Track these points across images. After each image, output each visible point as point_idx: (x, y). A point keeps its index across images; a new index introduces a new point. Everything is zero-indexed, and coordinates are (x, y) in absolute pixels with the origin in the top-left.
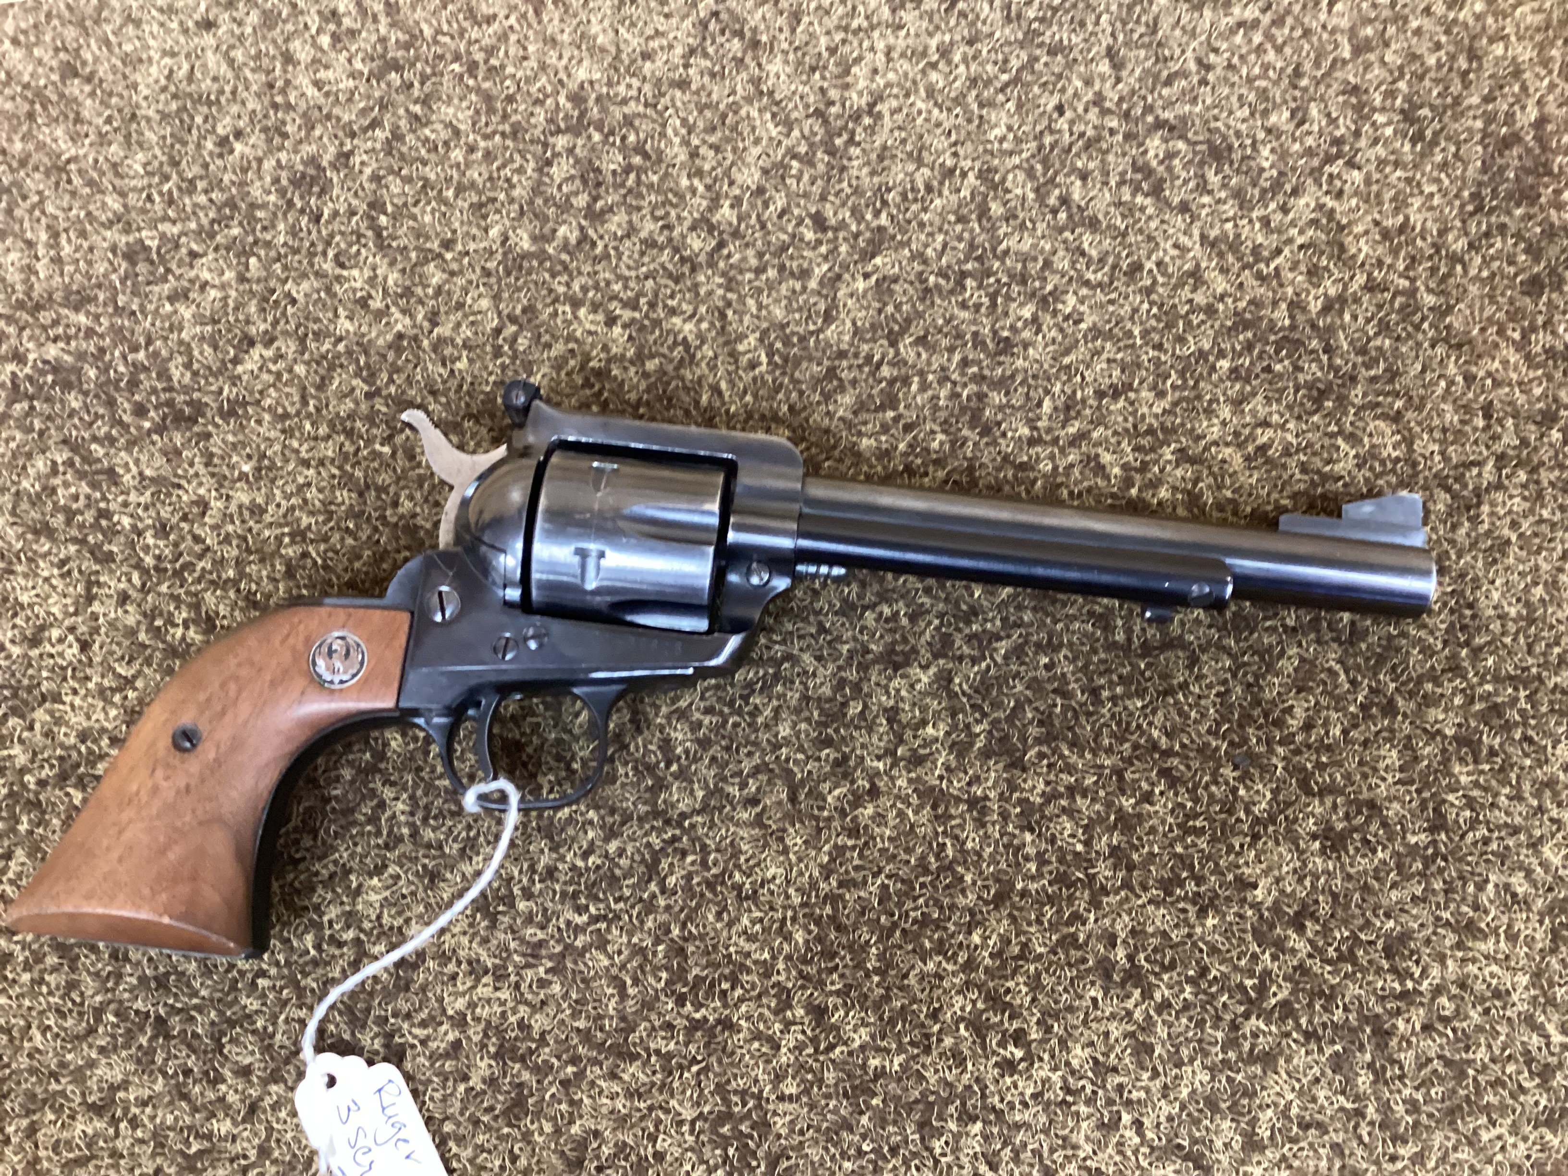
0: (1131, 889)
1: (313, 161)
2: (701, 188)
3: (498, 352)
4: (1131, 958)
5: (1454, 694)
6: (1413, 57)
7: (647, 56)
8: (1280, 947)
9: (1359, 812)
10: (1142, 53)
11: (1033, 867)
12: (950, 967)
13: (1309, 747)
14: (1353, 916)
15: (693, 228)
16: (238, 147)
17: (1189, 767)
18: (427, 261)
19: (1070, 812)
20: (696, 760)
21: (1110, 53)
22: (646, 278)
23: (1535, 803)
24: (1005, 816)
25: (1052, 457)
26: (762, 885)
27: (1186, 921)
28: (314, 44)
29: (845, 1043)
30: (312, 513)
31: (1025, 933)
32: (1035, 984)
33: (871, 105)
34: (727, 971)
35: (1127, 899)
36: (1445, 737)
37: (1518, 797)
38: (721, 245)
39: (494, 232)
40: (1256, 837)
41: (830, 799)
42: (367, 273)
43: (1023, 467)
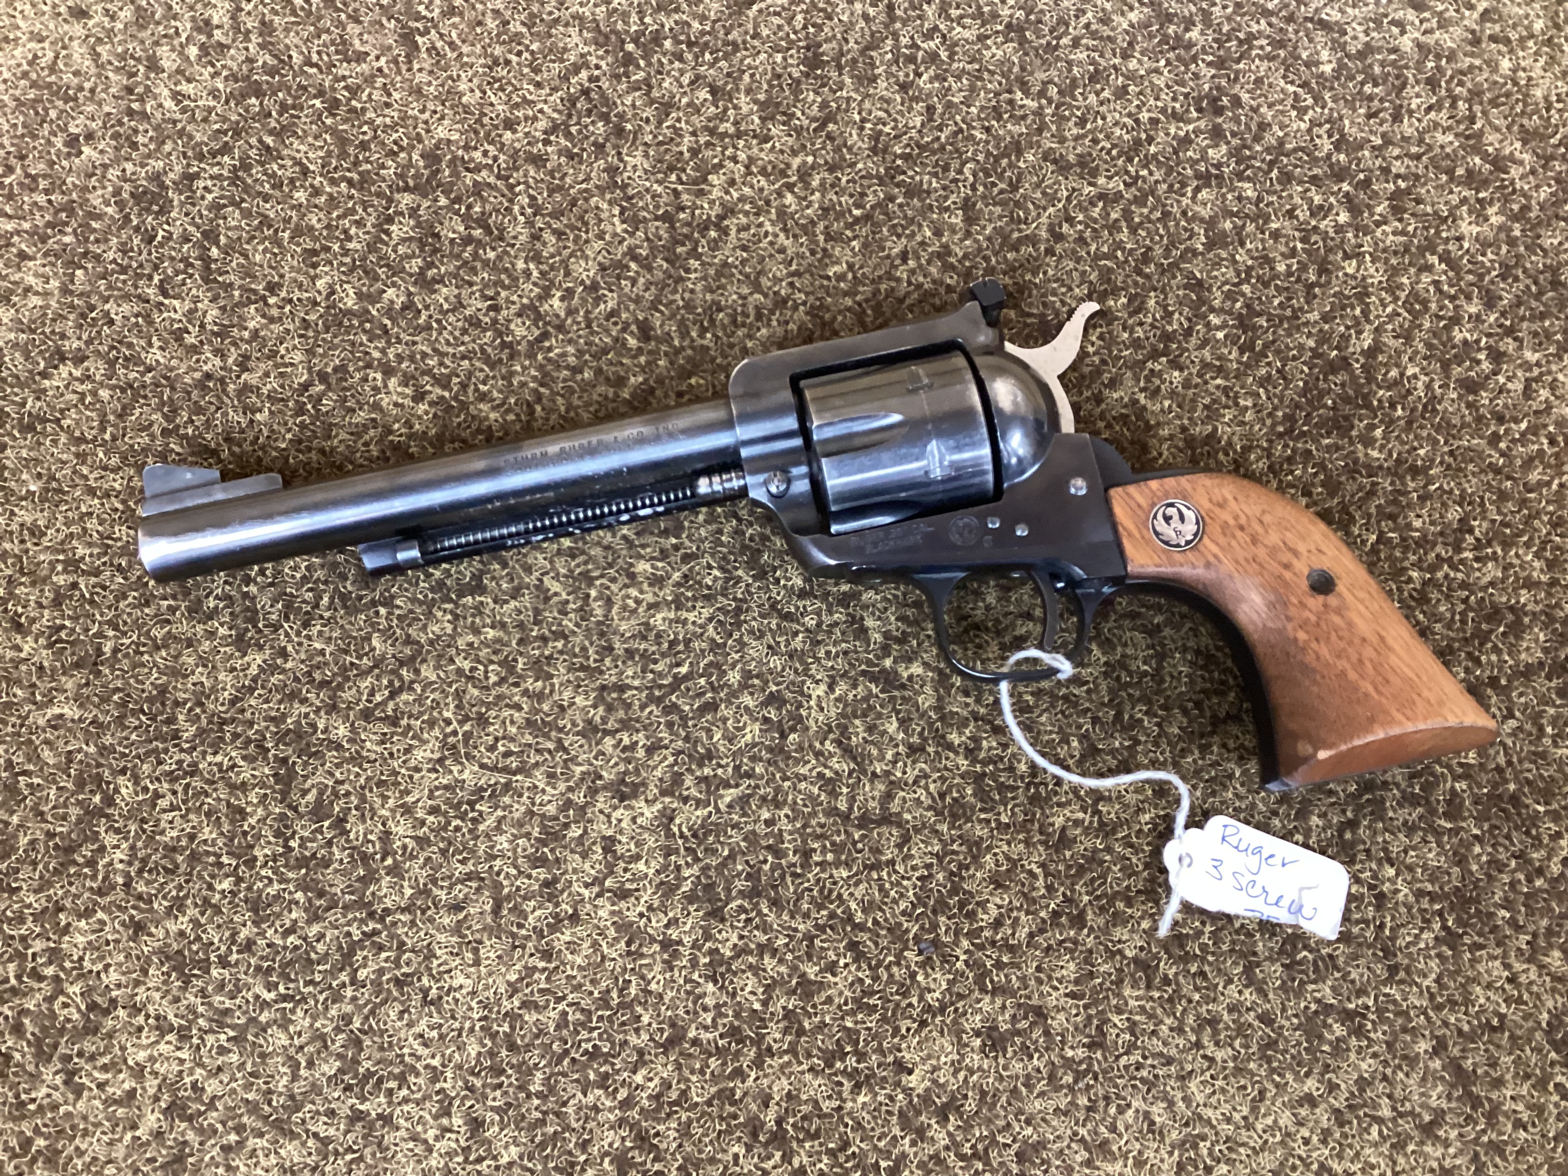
0: (796, 1055)
1: (156, 178)
2: (535, 274)
3: (300, 410)
4: (779, 1122)
5: (1142, 918)
6: (1266, 260)
7: (510, 125)
8: (921, 1133)
9: (1026, 1017)
10: (999, 209)
11: (708, 1018)
12: (608, 1103)
13: (993, 943)
14: (997, 1116)
15: (519, 315)
16: (86, 150)
17: (876, 944)
18: (250, 302)
19: (755, 969)
20: (412, 857)
21: (967, 205)
22: (463, 357)
23: (1194, 1039)
24: (694, 963)
25: (818, 613)
26: (448, 994)
27: (840, 1093)
28: (181, 53)
29: (495, 1158)
30: (90, 545)
31: (688, 1080)
32: (685, 1131)
33: (721, 217)
34: (397, 1071)
35: (789, 1063)
36: (1124, 957)
37: (1180, 1031)
38: (545, 336)
39: (320, 284)
40: (923, 1024)
41: (531, 919)
42: (188, 305)
43: (787, 617)
